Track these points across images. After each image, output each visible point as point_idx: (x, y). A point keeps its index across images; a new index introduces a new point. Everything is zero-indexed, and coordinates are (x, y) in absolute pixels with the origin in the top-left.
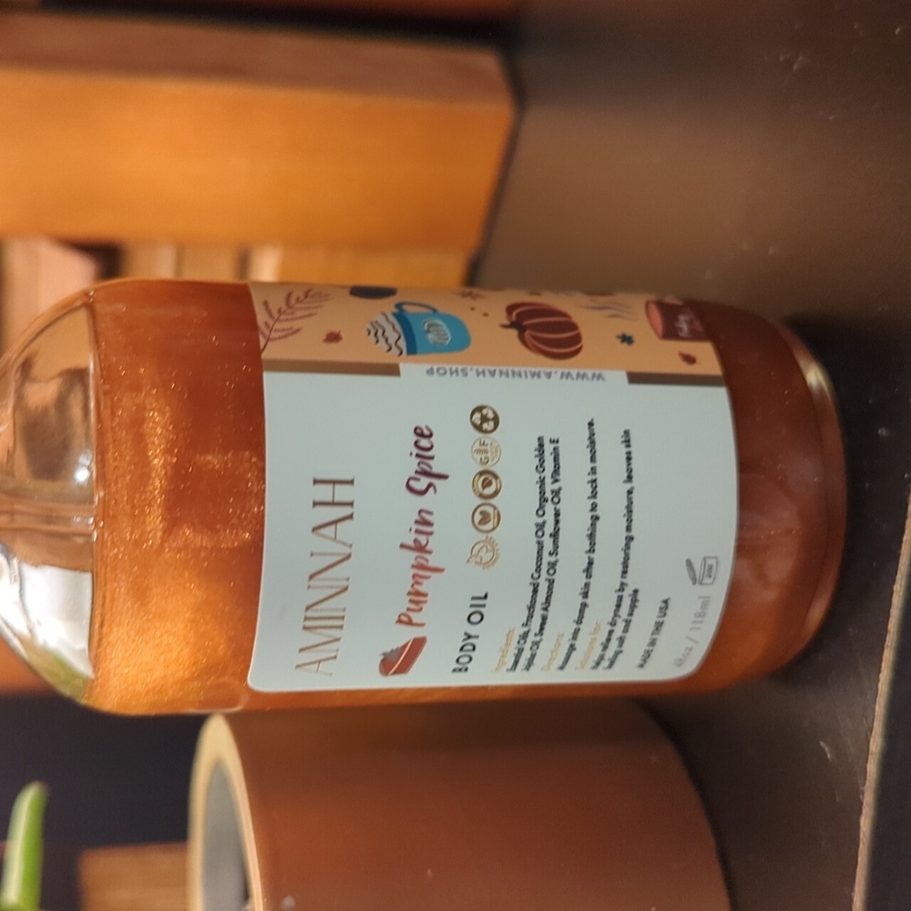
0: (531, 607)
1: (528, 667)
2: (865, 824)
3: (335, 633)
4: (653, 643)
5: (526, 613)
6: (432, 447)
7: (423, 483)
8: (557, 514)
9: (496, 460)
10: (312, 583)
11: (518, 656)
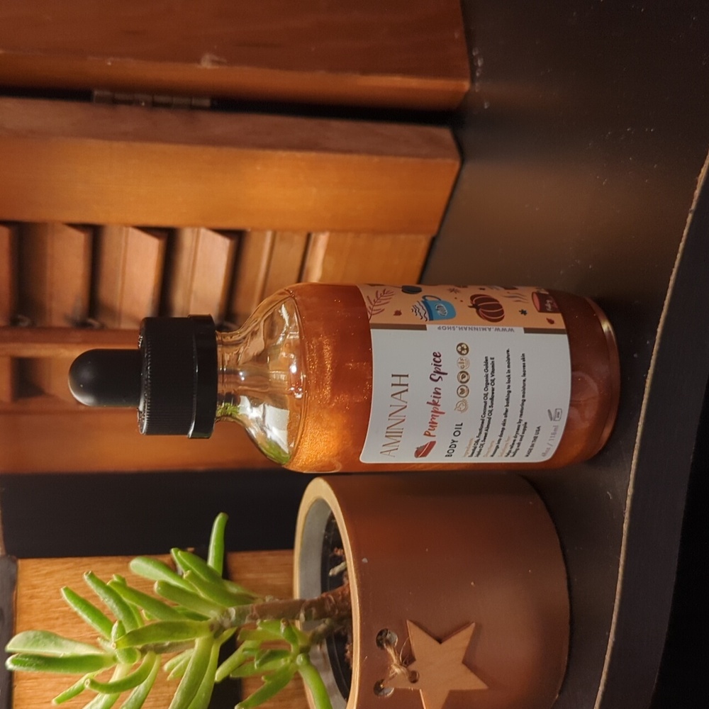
0: (481, 430)
1: (478, 456)
2: (625, 527)
3: (398, 439)
4: (533, 445)
5: (479, 432)
6: (440, 362)
7: (437, 376)
8: (493, 390)
9: (467, 366)
10: (390, 418)
11: (474, 450)
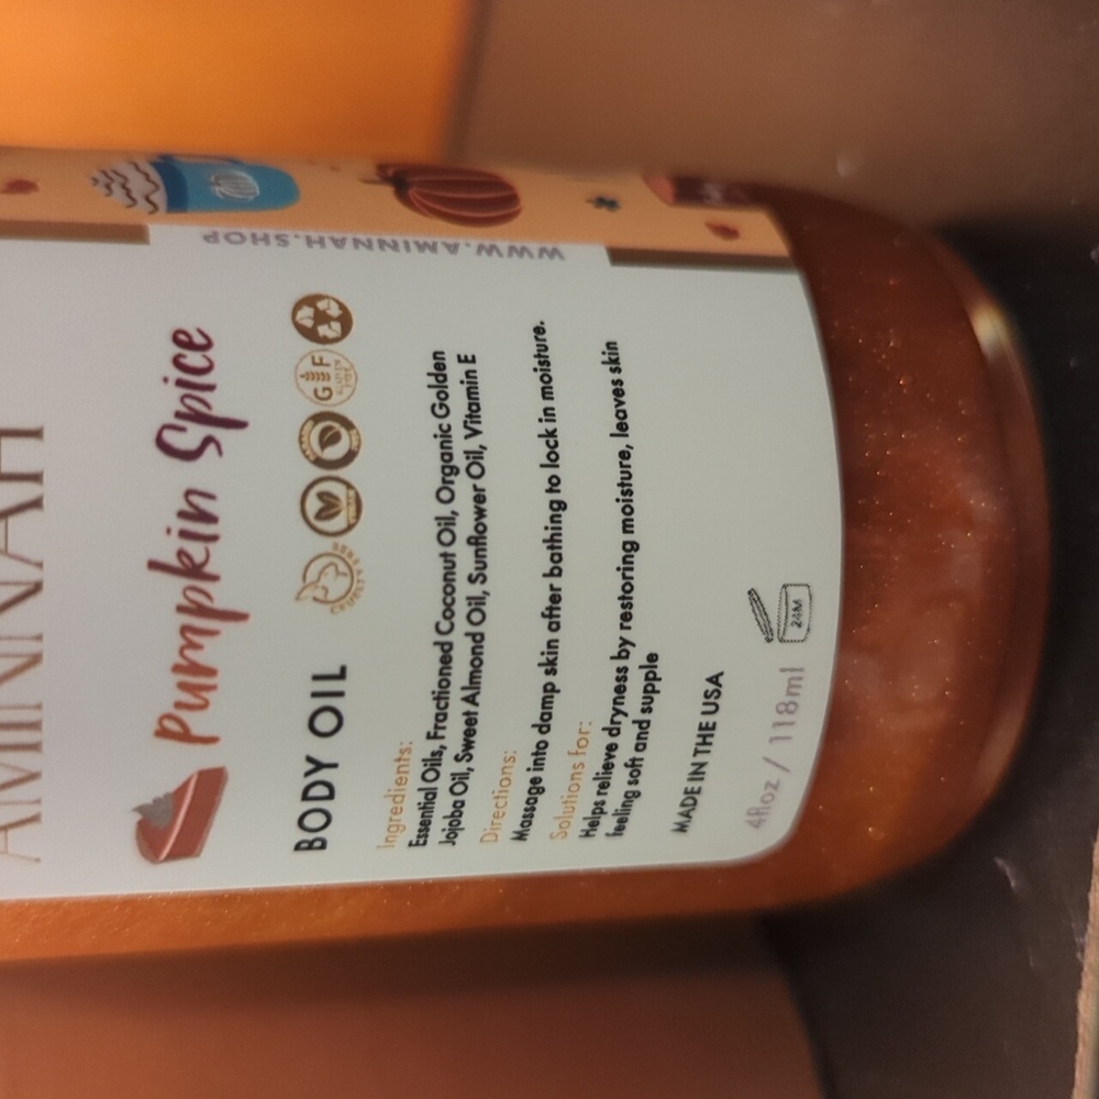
0: (441, 696)
3: (26, 761)
4: (698, 772)
5: (432, 709)
6: (210, 368)
7: (193, 435)
8: (480, 498)
9: (347, 391)
11: (427, 807)
